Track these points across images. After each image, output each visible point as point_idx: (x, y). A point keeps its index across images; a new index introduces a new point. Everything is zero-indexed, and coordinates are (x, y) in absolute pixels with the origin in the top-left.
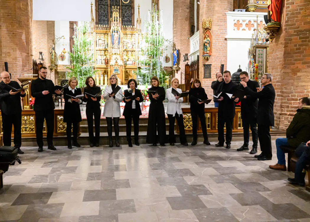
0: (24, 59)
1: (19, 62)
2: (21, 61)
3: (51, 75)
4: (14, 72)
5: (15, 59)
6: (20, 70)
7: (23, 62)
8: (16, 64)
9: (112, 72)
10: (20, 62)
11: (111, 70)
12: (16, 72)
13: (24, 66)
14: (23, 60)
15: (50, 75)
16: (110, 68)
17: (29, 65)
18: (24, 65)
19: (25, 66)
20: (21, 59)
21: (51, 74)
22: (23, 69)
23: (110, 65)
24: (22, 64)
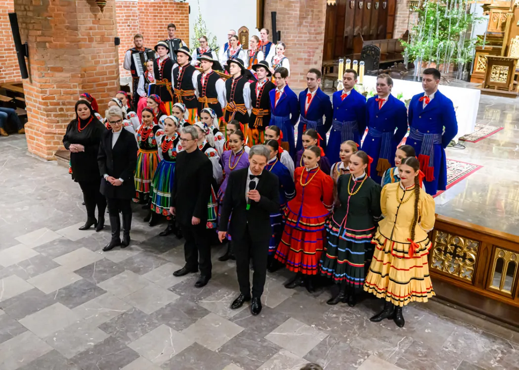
0: (305, 3)
1: (293, 10)
2: (298, 9)
3: (410, 19)
4: (285, 29)
5: (289, 5)
6: (294, 25)
7: (300, 11)
8: (288, 14)
9: (514, 22)
10: (296, 11)
11: (514, 16)
12: (288, 29)
13: (302, 18)
14: (302, 8)
15: (409, 17)
16: (513, 12)
17: (312, 15)
18: (303, 15)
19: (306, 17)
20: (298, 5)
21: (411, 16)
22: (300, 24)
23: (514, 4)
24: (300, 14)
